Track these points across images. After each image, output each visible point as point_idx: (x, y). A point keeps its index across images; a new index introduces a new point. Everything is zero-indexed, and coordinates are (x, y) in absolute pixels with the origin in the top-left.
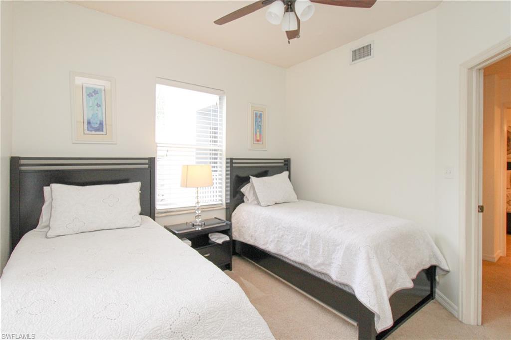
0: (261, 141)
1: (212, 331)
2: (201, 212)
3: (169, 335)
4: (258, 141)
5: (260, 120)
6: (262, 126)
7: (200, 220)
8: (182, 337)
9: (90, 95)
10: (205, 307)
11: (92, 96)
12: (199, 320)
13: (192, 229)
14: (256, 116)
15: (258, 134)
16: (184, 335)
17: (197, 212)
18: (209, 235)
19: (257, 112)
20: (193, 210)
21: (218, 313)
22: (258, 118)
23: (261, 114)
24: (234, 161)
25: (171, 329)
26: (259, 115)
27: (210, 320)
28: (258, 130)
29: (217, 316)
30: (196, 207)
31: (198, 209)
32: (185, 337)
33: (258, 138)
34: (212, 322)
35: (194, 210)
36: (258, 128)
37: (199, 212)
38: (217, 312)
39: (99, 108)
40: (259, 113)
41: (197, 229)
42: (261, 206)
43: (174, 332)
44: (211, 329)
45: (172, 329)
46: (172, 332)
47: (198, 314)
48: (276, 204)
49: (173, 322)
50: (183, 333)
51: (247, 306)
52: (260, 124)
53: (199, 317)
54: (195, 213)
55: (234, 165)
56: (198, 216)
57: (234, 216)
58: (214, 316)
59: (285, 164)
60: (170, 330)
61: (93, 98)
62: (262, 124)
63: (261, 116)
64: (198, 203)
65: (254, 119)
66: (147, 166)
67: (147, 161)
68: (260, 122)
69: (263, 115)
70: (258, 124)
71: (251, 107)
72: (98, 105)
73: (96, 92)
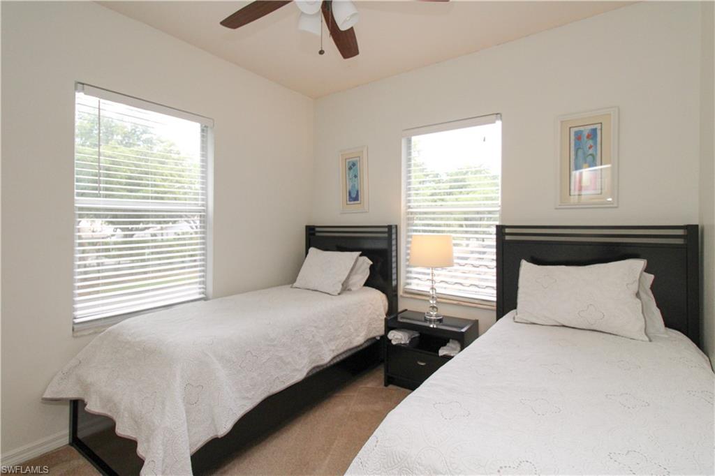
0: (594, 188)
5: (591, 142)
6: (598, 158)
7: (435, 313)
14: (578, 137)
17: (431, 302)
19: (582, 128)
22: (585, 141)
23: (595, 130)
24: (507, 231)
26: (586, 134)
31: (433, 297)
36: (586, 162)
40: (587, 130)
48: (564, 326)
52: (591, 151)
54: (428, 301)
55: (507, 238)
56: (433, 307)
62: (596, 151)
63: (593, 134)
64: (432, 288)
65: (573, 145)
66: (386, 235)
67: (386, 230)
68: (590, 147)
69: (599, 132)
70: (584, 153)
71: (562, 122)
72: (356, 176)
73: (354, 164)
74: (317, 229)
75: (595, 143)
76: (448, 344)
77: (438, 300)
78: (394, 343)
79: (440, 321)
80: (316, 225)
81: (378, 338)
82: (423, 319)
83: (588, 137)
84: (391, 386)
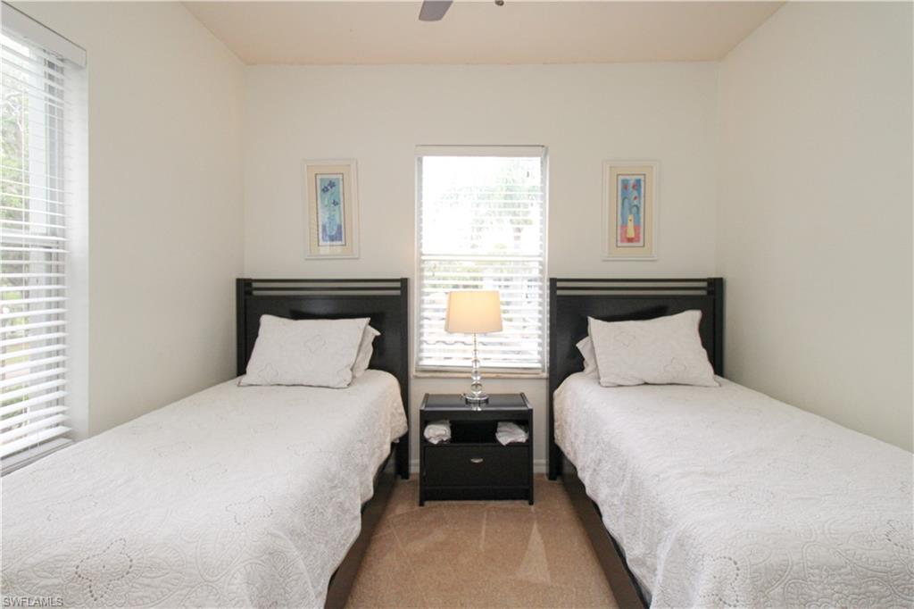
0: (638, 241)
1: (141, 602)
2: (482, 378)
3: (70, 575)
4: (630, 240)
5: (635, 193)
6: (642, 210)
7: (479, 392)
8: (88, 589)
9: (325, 190)
10: (150, 554)
11: (328, 190)
12: (128, 573)
13: (464, 406)
14: (625, 187)
15: (631, 225)
16: (92, 588)
17: (474, 378)
18: (500, 424)
19: (627, 177)
20: (466, 372)
21: (167, 573)
22: (631, 192)
23: (638, 181)
24: (559, 284)
25: (77, 567)
26: (631, 183)
27: (146, 581)
28: (630, 217)
29: (162, 578)
30: (472, 367)
31: (476, 372)
32: (93, 592)
33: (631, 234)
34: (148, 586)
35: (470, 372)
36: (631, 213)
37: (479, 378)
38: (166, 571)
39: (337, 207)
40: (632, 179)
41: (474, 409)
42: (599, 383)
43: (80, 576)
44: (141, 598)
45: (79, 569)
46: (76, 573)
47: (131, 561)
48: (646, 384)
49: (88, 558)
50: (92, 583)
51: (229, 584)
52: (636, 202)
53: (131, 567)
54: (471, 378)
55: (559, 292)
56: (477, 385)
57: (559, 395)
58: (155, 577)
59: (709, 293)
60: (74, 569)
61: (329, 193)
62: (640, 203)
63: (637, 185)
64: (476, 361)
65: (620, 193)
66: (398, 293)
67: (398, 285)
68: (635, 198)
69: (642, 183)
70: (630, 204)
71: (611, 167)
72: (335, 203)
73: (332, 184)
74: (255, 285)
75: (639, 194)
76: (499, 429)
77: (483, 375)
78: (435, 442)
79: (487, 401)
80: (254, 277)
81: (398, 441)
82: (464, 402)
83: (634, 187)
84: (427, 503)
